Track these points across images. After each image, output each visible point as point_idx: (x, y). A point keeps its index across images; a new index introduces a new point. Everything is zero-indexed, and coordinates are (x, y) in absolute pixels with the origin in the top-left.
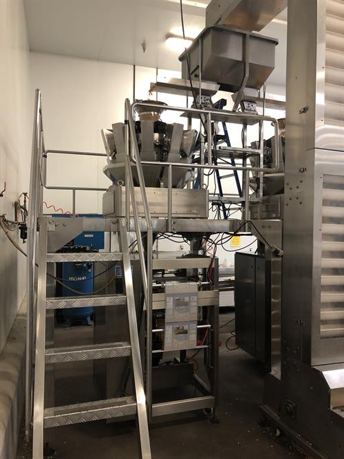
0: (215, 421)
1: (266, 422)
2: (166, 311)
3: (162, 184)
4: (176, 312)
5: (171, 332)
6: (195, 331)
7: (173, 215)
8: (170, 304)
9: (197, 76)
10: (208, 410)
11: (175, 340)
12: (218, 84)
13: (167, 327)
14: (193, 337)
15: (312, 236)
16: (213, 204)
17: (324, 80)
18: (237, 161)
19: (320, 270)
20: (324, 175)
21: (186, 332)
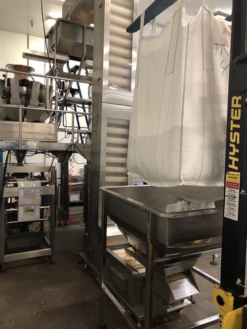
0: (52, 263)
1: (82, 262)
2: (19, 198)
3: (25, 119)
4: (26, 199)
5: (22, 210)
6: (39, 210)
7: (22, 140)
8: (21, 194)
9: (54, 50)
10: (49, 257)
11: (25, 216)
12: (69, 56)
13: (20, 208)
14: (38, 214)
15: (100, 153)
16: (68, 133)
17: (108, 53)
18: (85, 106)
19: (104, 173)
20: (108, 118)
21: (33, 211)
